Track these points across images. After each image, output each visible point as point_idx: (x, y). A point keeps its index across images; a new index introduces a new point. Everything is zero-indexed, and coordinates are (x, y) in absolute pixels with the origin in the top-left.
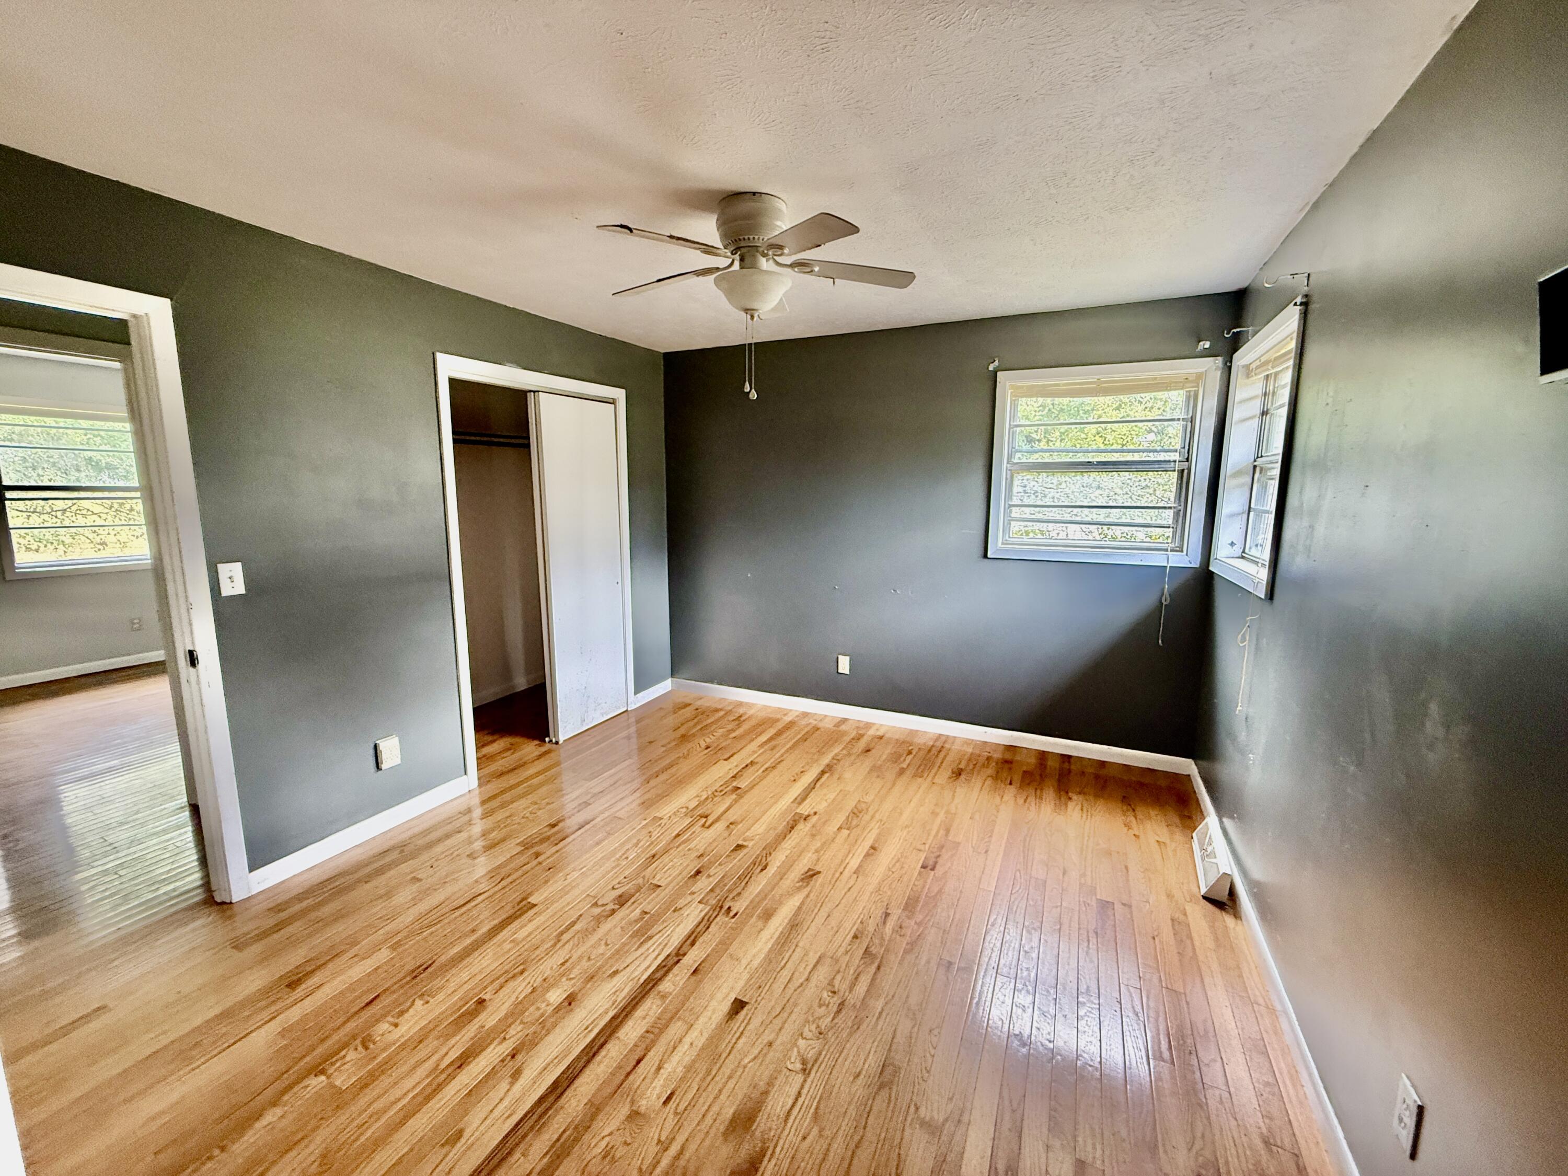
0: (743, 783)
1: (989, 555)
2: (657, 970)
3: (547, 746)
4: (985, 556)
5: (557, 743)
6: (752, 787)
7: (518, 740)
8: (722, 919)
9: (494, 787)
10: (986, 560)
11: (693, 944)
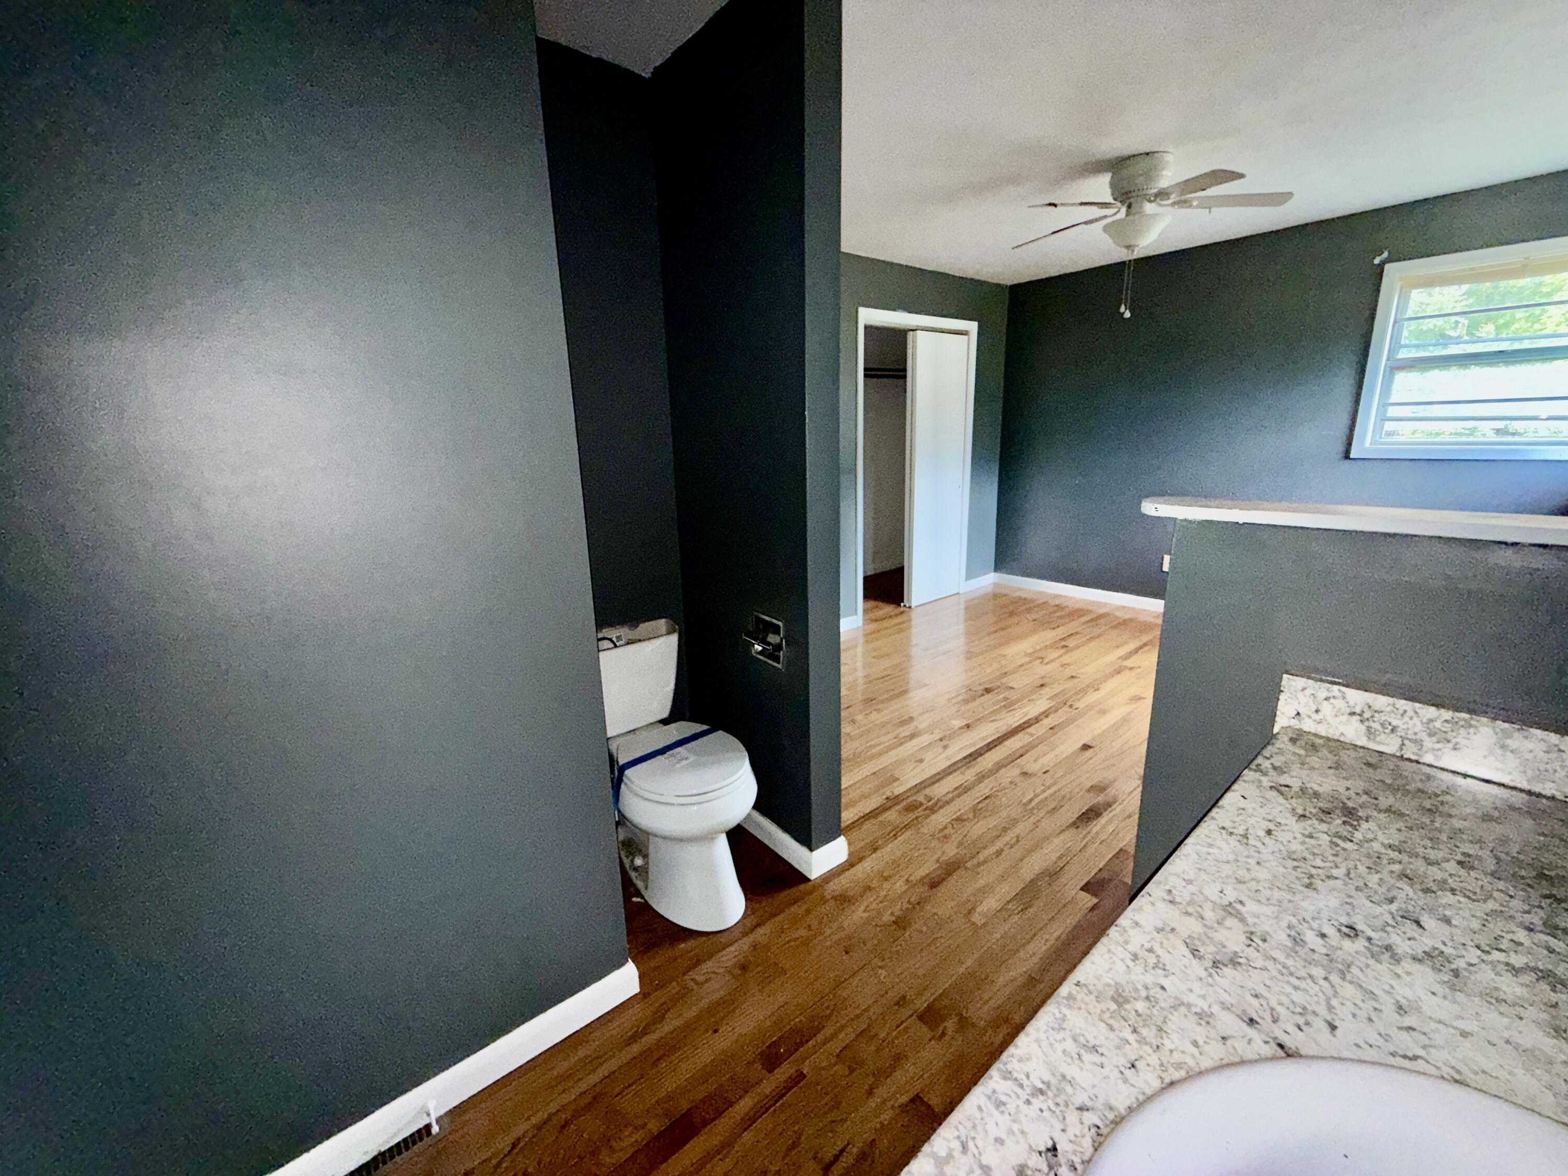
0: (1071, 643)
1: (1351, 456)
2: (1024, 723)
3: (902, 609)
4: (1347, 456)
5: (910, 607)
6: (1078, 647)
7: (880, 604)
8: (1066, 708)
9: (873, 626)
10: (1347, 462)
11: (1047, 716)
